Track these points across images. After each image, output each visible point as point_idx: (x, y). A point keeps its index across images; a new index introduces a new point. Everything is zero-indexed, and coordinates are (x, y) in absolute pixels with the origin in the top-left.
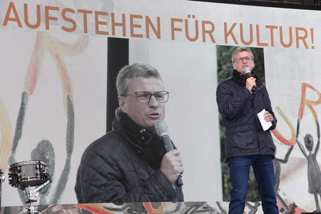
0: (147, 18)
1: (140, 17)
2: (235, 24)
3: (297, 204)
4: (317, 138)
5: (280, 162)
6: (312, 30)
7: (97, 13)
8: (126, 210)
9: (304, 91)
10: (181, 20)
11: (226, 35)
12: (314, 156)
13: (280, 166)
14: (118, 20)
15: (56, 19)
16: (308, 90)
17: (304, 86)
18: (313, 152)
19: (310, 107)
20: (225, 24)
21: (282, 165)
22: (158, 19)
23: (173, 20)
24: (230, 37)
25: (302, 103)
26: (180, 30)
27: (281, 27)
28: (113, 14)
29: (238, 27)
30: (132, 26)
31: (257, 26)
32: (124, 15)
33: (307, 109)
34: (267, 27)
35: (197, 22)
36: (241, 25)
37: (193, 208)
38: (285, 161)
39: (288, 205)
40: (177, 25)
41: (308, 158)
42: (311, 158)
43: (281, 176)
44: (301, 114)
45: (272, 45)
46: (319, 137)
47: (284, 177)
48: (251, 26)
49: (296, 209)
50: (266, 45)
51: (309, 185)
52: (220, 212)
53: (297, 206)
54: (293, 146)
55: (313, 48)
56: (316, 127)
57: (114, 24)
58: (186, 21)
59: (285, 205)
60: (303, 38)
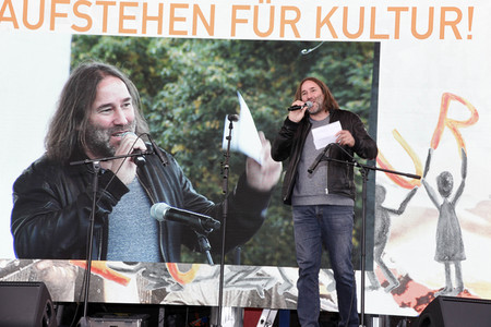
0: (196, 8)
1: (186, 6)
2: (335, 9)
3: (411, 276)
4: (461, 179)
5: (390, 214)
6: (471, 10)
7: (122, 5)
8: (140, 272)
9: (445, 106)
10: (248, 8)
11: (319, 25)
12: (452, 206)
13: (388, 219)
14: (153, 11)
15: (65, 15)
16: (453, 104)
17: (446, 99)
18: (450, 199)
19: (454, 130)
20: (319, 9)
21: (393, 218)
22: (213, 7)
23: (235, 8)
24: (325, 28)
25: (440, 124)
26: (245, 21)
27: (414, 9)
28: (145, 5)
29: (339, 13)
30: (173, 19)
31: (373, 9)
32: (161, 6)
33: (447, 133)
34: (390, 9)
35: (272, 8)
36: (346, 9)
37: (241, 275)
38: (399, 212)
39: (396, 277)
40: (240, 14)
41: (440, 208)
42: (446, 209)
43: (389, 235)
44: (436, 142)
45: (397, 37)
46: (464, 176)
47: (394, 235)
48: (362, 9)
49: (410, 284)
50: (387, 37)
51: (438, 250)
52: (282, 281)
53: (411, 280)
54: (415, 190)
55: (470, 37)
56: (460, 162)
57: (146, 18)
58: (256, 8)
59: (392, 277)
60: (453, 24)
